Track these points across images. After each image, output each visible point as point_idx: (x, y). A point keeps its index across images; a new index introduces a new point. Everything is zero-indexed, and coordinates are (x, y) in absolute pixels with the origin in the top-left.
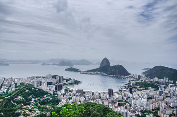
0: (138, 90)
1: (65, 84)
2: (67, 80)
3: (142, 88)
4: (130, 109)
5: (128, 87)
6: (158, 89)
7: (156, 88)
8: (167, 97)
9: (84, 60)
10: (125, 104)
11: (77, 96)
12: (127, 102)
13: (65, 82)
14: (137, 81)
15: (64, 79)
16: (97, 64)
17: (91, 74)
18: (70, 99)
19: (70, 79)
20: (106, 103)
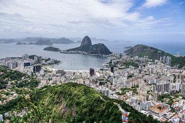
0: (119, 69)
1: (44, 65)
2: (46, 61)
3: (123, 67)
4: (110, 87)
5: (110, 66)
6: (138, 67)
7: (137, 66)
8: (146, 74)
9: (64, 39)
10: (106, 83)
11: (58, 76)
12: (108, 81)
13: (44, 62)
14: (118, 60)
15: (43, 59)
16: (78, 42)
17: (72, 53)
18: (50, 80)
19: (49, 59)
20: (87, 83)
